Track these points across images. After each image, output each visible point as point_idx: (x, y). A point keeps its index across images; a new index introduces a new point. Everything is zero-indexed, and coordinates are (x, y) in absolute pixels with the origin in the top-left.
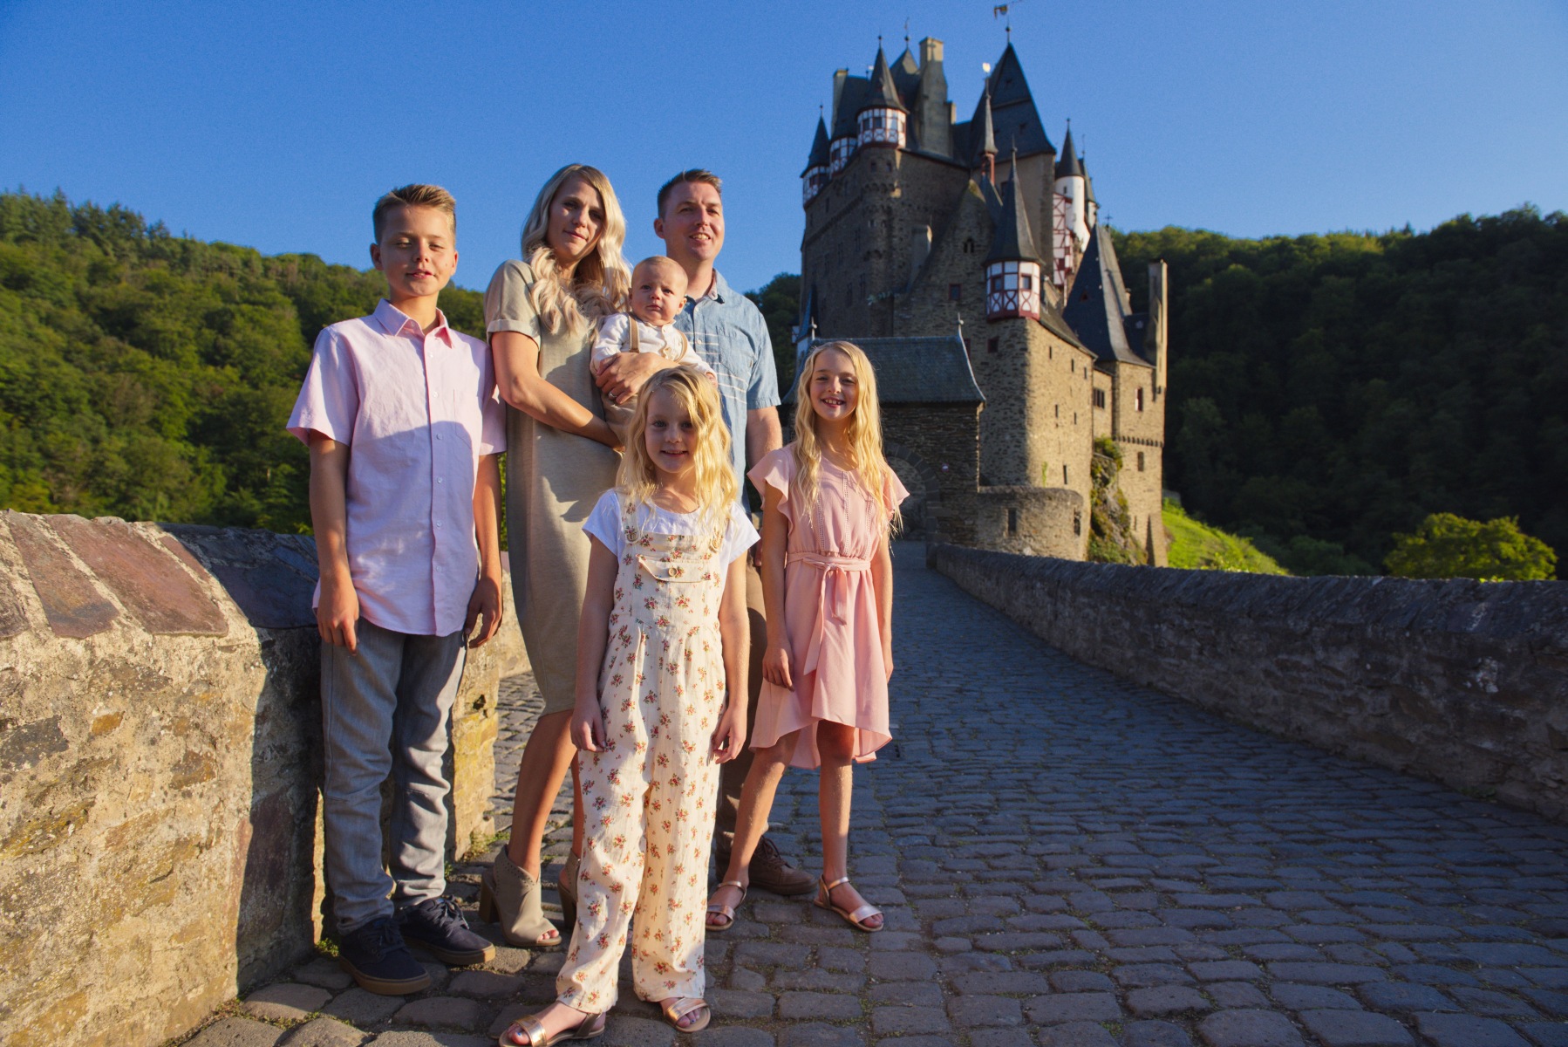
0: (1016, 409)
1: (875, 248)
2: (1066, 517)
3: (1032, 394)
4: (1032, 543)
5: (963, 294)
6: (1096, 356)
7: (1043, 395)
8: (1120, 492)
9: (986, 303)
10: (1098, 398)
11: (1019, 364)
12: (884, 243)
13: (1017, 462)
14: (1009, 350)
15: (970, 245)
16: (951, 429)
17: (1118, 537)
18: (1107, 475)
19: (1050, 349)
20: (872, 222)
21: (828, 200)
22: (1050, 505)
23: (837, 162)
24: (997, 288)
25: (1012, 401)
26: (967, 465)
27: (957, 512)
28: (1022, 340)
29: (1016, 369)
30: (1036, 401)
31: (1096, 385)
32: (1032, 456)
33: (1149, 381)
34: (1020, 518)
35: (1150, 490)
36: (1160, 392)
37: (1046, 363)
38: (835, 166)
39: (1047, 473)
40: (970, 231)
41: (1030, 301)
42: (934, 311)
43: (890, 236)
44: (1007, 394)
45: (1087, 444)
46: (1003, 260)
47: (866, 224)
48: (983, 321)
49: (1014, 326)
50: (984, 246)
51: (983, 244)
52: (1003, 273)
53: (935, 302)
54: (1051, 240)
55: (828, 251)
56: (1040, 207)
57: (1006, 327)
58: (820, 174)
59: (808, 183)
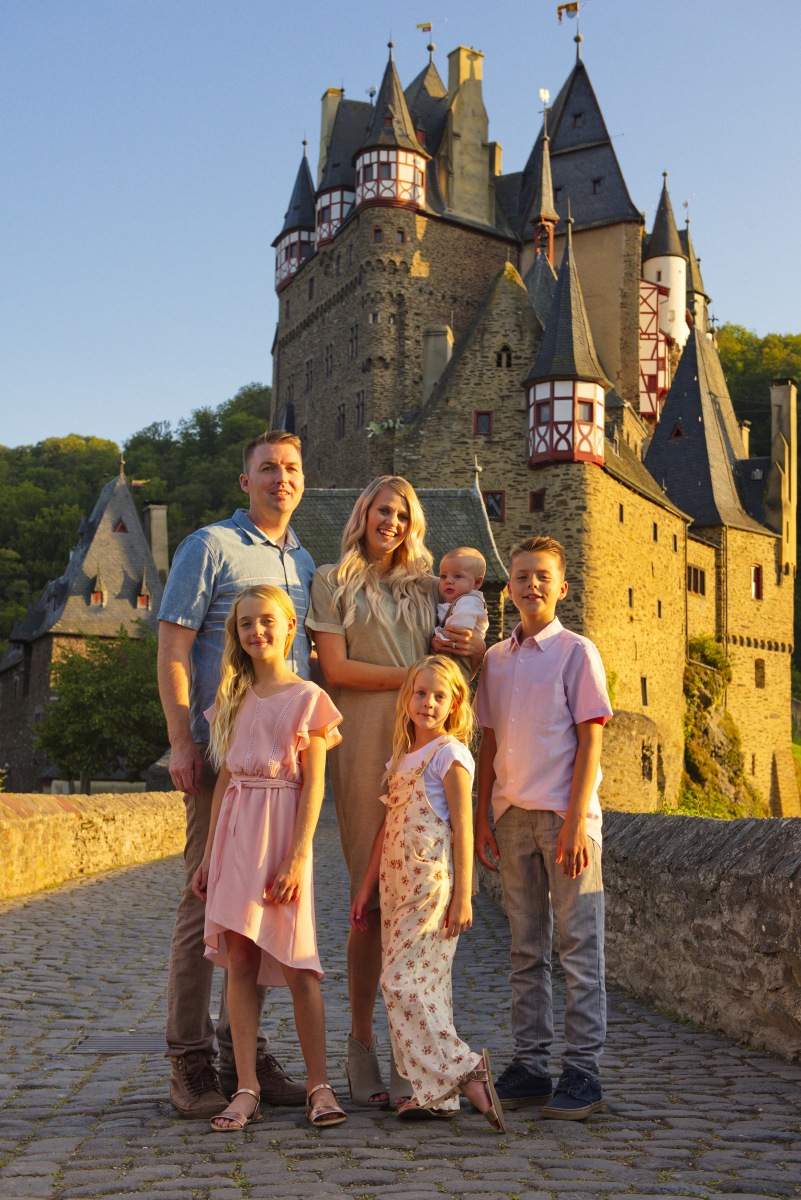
1: (380, 354)
2: (633, 752)
3: (593, 573)
5: (495, 426)
6: (692, 520)
7: (610, 574)
8: (728, 718)
9: (528, 440)
10: (694, 580)
11: (574, 529)
12: (392, 347)
14: (560, 509)
15: (505, 356)
17: (725, 784)
18: (707, 693)
19: (621, 507)
20: (375, 316)
21: (312, 280)
23: (325, 226)
24: (543, 419)
28: (578, 494)
29: (569, 537)
30: (599, 582)
31: (690, 560)
33: (772, 556)
35: (772, 717)
36: (787, 573)
37: (615, 529)
38: (323, 232)
39: (616, 689)
40: (505, 336)
41: (591, 438)
42: (454, 450)
43: (401, 337)
45: (678, 647)
46: (552, 379)
47: (368, 319)
48: (523, 466)
49: (568, 474)
50: (526, 358)
51: (524, 356)
52: (553, 398)
53: (454, 437)
54: (637, 348)
55: (312, 356)
56: (620, 300)
57: (558, 476)
58: (302, 243)
59: (284, 252)
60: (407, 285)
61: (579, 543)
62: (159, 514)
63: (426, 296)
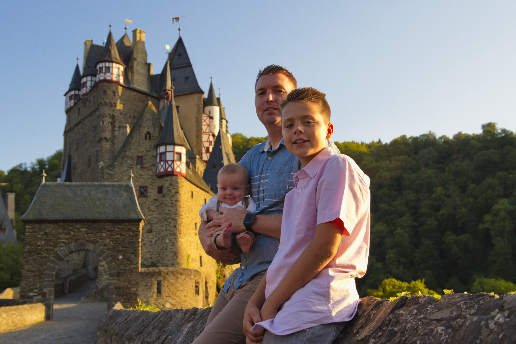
0: (172, 225)
1: (105, 136)
2: (191, 285)
3: (181, 217)
4: (171, 300)
5: (144, 161)
7: (188, 217)
9: (157, 167)
11: (174, 200)
12: (110, 134)
13: (173, 254)
14: (169, 193)
15: (148, 136)
16: (124, 235)
19: (192, 192)
20: (103, 122)
21: (79, 109)
22: (181, 278)
23: (84, 89)
24: (163, 158)
25: (170, 220)
26: (133, 256)
27: (127, 284)
28: (176, 187)
29: (172, 203)
30: (183, 220)
32: (181, 251)
34: (163, 286)
37: (190, 201)
38: (84, 91)
39: (190, 260)
40: (148, 128)
41: (180, 166)
42: (128, 170)
43: (113, 130)
44: (167, 217)
46: (166, 144)
47: (100, 123)
48: (155, 177)
49: (171, 180)
50: (156, 137)
51: (155, 136)
52: (166, 152)
53: (128, 166)
54: (201, 137)
55: (78, 137)
56: (195, 120)
57: (168, 180)
58: (76, 95)
59: (68, 99)
60: (115, 111)
61: (176, 205)
62: (11, 197)
63: (123, 116)
